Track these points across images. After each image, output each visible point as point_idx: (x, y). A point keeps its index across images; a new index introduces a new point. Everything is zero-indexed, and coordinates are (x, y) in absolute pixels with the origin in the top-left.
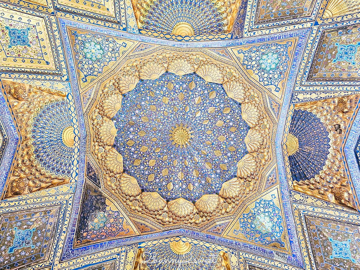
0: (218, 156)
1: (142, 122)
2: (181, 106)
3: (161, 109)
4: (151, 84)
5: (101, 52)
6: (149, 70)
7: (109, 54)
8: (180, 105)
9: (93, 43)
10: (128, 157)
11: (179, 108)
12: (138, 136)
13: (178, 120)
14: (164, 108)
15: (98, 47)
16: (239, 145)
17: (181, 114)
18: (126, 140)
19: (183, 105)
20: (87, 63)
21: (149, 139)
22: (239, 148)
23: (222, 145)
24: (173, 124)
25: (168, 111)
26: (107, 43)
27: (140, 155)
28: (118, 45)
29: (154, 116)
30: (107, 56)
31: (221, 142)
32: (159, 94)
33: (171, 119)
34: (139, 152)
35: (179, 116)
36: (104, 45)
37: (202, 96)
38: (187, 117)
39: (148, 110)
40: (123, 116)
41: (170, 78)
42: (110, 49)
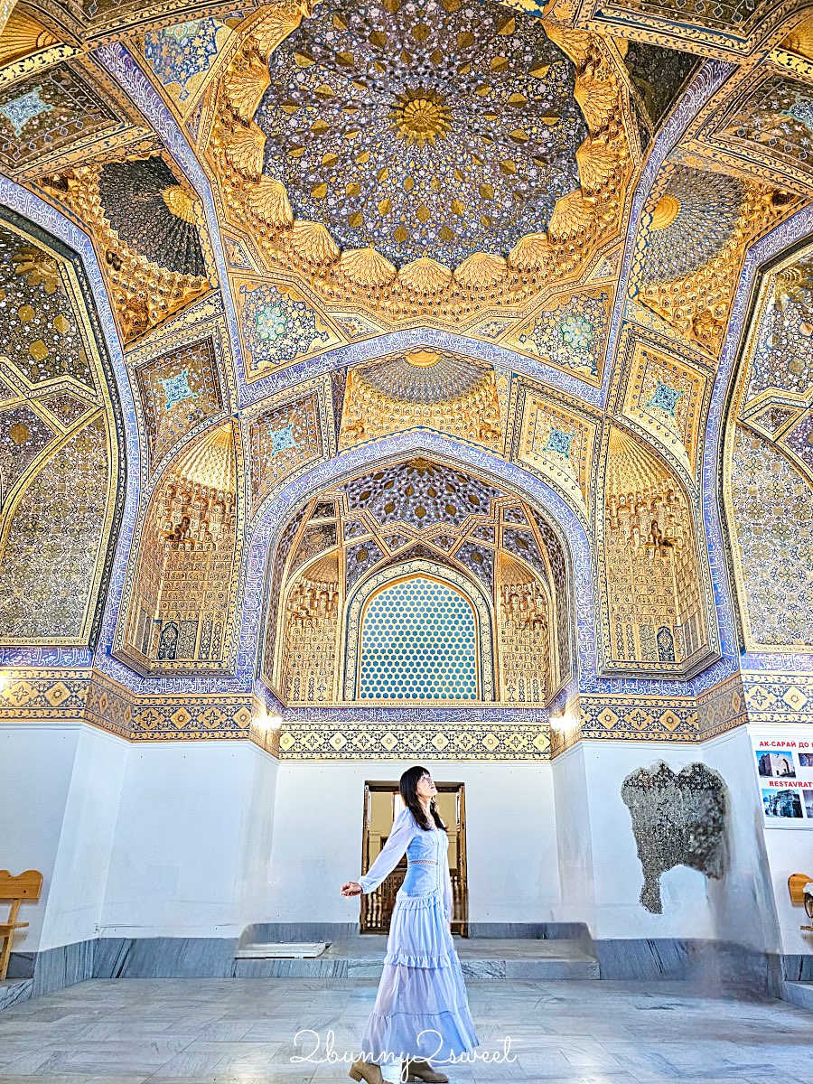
0: (323, 86)
1: (516, 162)
2: (423, 193)
3: (468, 186)
4: (486, 241)
5: (565, 328)
6: (488, 270)
7: (552, 323)
8: (426, 195)
9: (574, 344)
10: (560, 91)
11: (427, 188)
12: (529, 132)
13: (430, 155)
14: (463, 189)
15: (567, 338)
16: (275, 120)
17: (422, 173)
18: (560, 127)
19: (419, 195)
20: (593, 317)
21: (504, 120)
22: (274, 114)
23: (315, 110)
24: (442, 146)
25: (453, 181)
26: (551, 343)
27: (530, 89)
28: (534, 337)
29: (486, 171)
30: (558, 319)
31: (319, 118)
32: (472, 222)
33: (446, 160)
34: (531, 96)
35: (428, 166)
36: (557, 339)
37: (378, 218)
38: (408, 164)
39: (498, 187)
40: (556, 181)
41: (447, 250)
42: (548, 331)
